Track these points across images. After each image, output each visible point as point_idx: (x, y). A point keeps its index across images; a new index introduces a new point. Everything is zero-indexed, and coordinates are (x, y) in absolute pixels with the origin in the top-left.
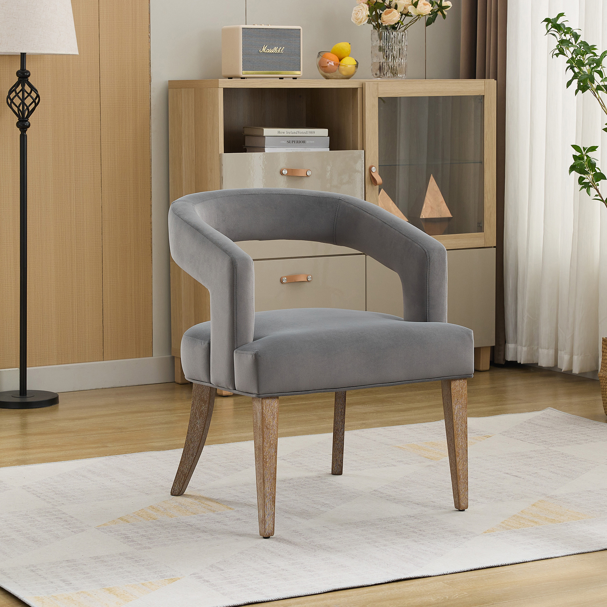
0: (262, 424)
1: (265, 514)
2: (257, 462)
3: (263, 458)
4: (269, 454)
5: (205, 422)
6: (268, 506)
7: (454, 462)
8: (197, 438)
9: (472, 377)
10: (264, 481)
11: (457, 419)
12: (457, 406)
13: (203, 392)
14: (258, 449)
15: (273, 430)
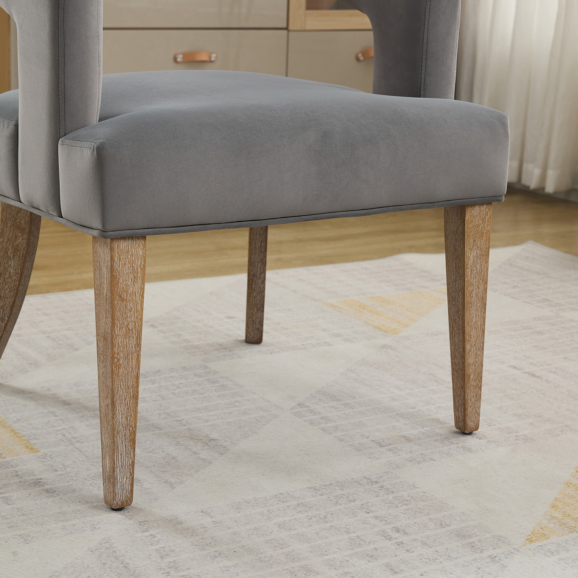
0: (112, 291)
1: (116, 466)
2: (100, 364)
3: (113, 358)
4: (124, 349)
5: (23, 264)
6: (122, 449)
7: (461, 350)
8: (10, 292)
9: (502, 201)
10: (113, 403)
11: (471, 275)
12: (474, 252)
13: (20, 213)
14: (102, 339)
15: (134, 302)
